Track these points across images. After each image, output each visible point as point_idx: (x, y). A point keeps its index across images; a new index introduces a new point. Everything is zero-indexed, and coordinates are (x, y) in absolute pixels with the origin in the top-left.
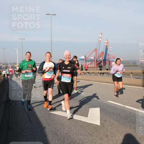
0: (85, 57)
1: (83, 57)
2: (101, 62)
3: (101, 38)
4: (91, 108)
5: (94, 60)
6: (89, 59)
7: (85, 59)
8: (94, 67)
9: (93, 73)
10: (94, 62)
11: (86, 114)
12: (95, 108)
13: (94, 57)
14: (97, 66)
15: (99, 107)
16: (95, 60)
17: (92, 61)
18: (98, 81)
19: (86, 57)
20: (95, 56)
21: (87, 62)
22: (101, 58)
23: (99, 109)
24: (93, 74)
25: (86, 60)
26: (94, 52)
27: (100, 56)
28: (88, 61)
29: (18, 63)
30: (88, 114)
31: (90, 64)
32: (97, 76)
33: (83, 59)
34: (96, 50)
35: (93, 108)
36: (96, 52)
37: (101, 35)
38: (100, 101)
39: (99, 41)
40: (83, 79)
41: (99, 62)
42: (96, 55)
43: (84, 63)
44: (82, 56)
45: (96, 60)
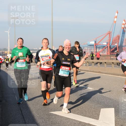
0: (95, 42)
1: (93, 43)
2: (117, 48)
3: (116, 17)
4: (103, 108)
5: (106, 46)
6: (100, 45)
7: (94, 45)
8: (107, 56)
9: (105, 63)
10: (107, 49)
11: (96, 115)
12: (108, 108)
13: (107, 43)
14: (110, 54)
15: (113, 107)
16: (108, 47)
17: (104, 48)
18: (111, 74)
19: (97, 42)
20: (108, 41)
21: (97, 49)
22: (116, 44)
23: (113, 109)
24: (105, 65)
25: (96, 46)
26: (107, 35)
27: (115, 41)
28: (99, 48)
29: (10, 49)
30: (99, 115)
31: (102, 52)
32: (111, 66)
33: (93, 44)
34: (109, 33)
35: (106, 108)
36: (110, 35)
37: (116, 14)
38: (115, 99)
39: (114, 21)
40: (92, 70)
41: (113, 49)
42: (110, 40)
43: (94, 50)
44: (91, 41)
45: (110, 47)
